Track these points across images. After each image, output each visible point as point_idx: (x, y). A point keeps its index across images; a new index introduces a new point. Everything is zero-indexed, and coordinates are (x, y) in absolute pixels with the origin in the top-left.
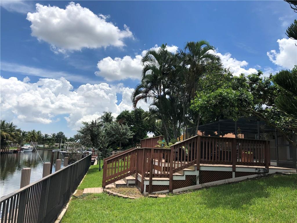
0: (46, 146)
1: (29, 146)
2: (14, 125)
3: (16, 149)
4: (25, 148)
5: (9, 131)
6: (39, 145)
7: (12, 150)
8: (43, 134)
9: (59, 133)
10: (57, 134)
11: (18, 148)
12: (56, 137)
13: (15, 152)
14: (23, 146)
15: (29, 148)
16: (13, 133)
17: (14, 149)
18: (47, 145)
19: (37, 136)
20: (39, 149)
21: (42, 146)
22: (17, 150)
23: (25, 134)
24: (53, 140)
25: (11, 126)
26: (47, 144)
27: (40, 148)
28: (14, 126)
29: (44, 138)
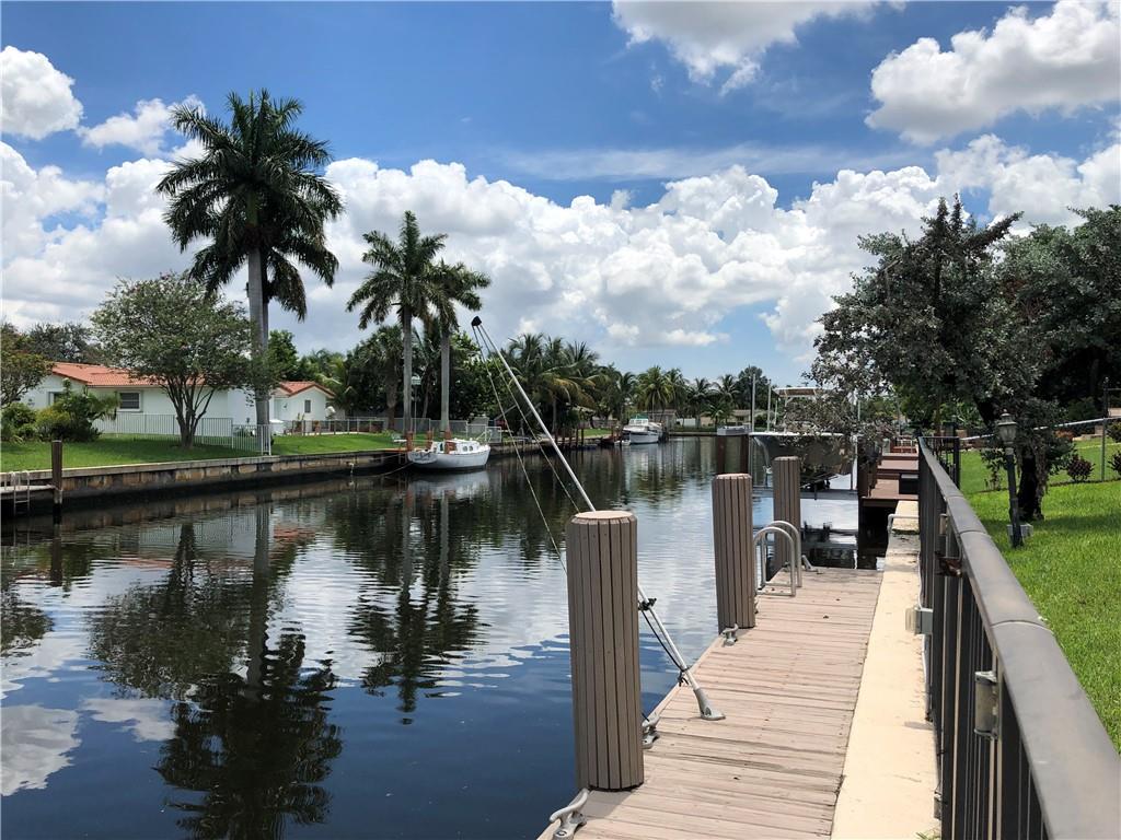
0: (706, 421)
1: (645, 422)
2: (589, 353)
3: (607, 436)
4: (634, 430)
5: (577, 375)
6: (681, 420)
7: (594, 437)
8: (690, 379)
9: (747, 371)
10: (740, 376)
11: (612, 430)
12: (738, 386)
13: (605, 444)
14: (626, 423)
15: (648, 429)
16: (589, 381)
17: (599, 437)
18: (709, 418)
19: (670, 389)
20: (685, 432)
21: (690, 422)
22: (611, 438)
23: (630, 381)
24: (727, 398)
25: (580, 355)
26: (707, 416)
27: (684, 429)
28: (590, 356)
29: (694, 393)
